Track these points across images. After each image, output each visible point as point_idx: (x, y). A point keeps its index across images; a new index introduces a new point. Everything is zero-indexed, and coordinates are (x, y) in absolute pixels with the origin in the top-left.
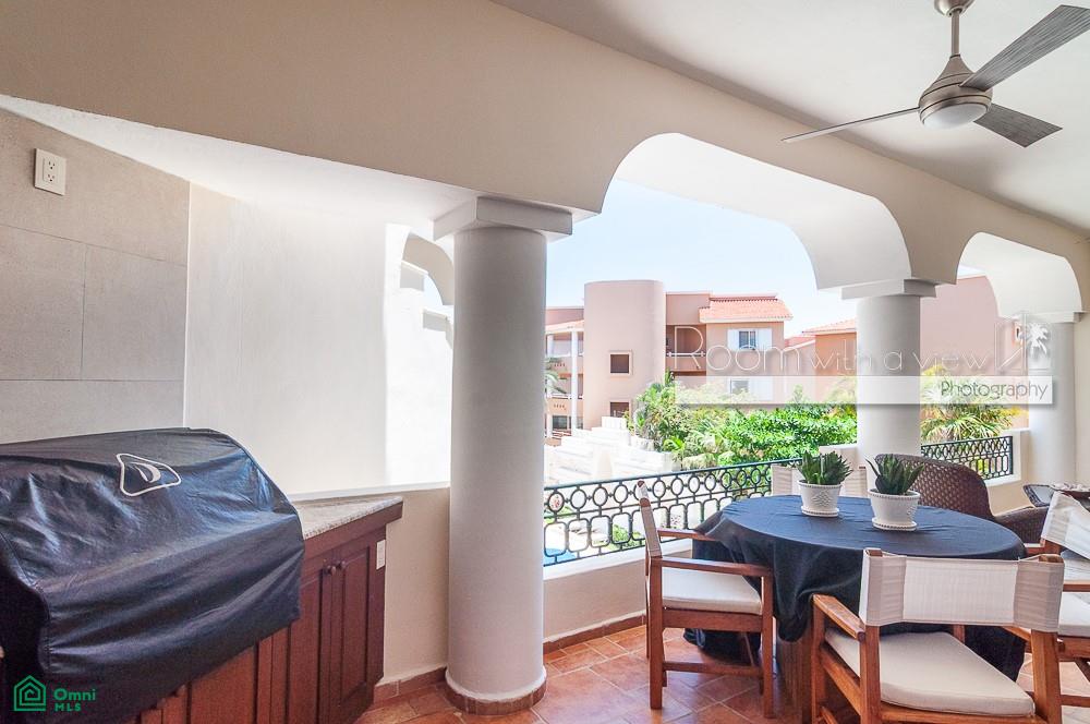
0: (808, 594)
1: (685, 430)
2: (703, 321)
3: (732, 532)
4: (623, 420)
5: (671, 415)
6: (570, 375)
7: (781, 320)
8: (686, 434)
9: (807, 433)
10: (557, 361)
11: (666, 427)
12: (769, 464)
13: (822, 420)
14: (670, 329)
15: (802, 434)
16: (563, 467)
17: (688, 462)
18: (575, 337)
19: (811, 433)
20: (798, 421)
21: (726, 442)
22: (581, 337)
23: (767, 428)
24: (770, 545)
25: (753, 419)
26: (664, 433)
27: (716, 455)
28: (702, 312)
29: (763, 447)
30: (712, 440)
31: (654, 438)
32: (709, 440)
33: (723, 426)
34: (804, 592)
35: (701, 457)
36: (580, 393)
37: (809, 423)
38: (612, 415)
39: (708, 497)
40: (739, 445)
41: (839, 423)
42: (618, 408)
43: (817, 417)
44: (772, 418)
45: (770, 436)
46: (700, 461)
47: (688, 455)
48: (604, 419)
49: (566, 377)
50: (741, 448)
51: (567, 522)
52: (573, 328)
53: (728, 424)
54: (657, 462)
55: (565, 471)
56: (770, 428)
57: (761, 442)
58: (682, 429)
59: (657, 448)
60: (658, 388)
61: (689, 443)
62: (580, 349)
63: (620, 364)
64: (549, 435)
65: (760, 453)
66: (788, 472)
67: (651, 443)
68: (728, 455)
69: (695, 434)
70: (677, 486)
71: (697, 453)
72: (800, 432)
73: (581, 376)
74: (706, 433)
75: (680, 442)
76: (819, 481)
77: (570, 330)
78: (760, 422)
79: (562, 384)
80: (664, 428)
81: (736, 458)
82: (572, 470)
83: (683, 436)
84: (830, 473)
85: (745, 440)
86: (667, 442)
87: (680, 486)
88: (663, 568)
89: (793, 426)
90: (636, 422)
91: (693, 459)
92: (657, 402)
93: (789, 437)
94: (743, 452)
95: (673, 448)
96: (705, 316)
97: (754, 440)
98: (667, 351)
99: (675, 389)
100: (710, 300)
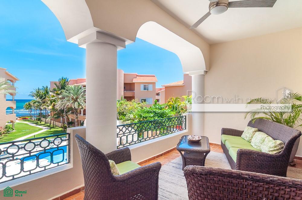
2: (134, 82)
5: (121, 109)
7: (155, 82)
8: (125, 115)
11: (120, 113)
14: (125, 84)
19: (158, 113)
20: (155, 110)
21: (136, 117)
23: (147, 112)
27: (133, 121)
28: (134, 79)
29: (145, 118)
30: (133, 116)
37: (157, 111)
43: (160, 109)
44: (149, 109)
45: (147, 115)
46: (129, 122)
53: (138, 111)
58: (125, 113)
59: (118, 119)
60: (119, 101)
61: (126, 118)
68: (137, 120)
69: (128, 115)
71: (128, 120)
72: (156, 114)
74: (131, 114)
75: (124, 117)
78: (145, 111)
85: (141, 116)
86: (120, 117)
89: (154, 112)
91: (127, 122)
92: (118, 105)
93: (152, 115)
94: (141, 119)
95: (122, 119)
96: (135, 81)
97: (143, 116)
98: (124, 90)
99: (124, 102)
100: (137, 76)
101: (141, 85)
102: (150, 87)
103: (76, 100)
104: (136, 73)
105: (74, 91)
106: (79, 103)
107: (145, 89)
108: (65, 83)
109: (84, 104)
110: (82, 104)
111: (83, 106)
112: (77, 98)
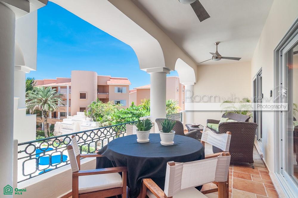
0: (141, 179)
1: (103, 115)
3: (111, 154)
4: (84, 113)
5: (98, 111)
6: (66, 99)
7: (128, 85)
9: (135, 114)
10: (62, 95)
11: (97, 114)
12: (125, 124)
13: (138, 111)
14: (99, 86)
15: (134, 114)
16: (63, 128)
17: (103, 124)
18: (68, 88)
20: (133, 111)
21: (114, 118)
22: (70, 87)
23: (125, 114)
24: (126, 159)
25: (121, 111)
26: (96, 116)
27: (111, 122)
28: (108, 82)
29: (124, 119)
30: (111, 117)
31: (94, 118)
32: (109, 117)
33: (113, 113)
34: (139, 179)
35: (107, 122)
36: (70, 105)
37: (135, 112)
38: (80, 111)
39: (110, 136)
40: (118, 118)
41: (142, 111)
42: (82, 109)
43: (137, 110)
44: (126, 111)
45: (125, 116)
46: (107, 123)
47: (103, 122)
48: (78, 113)
49: (65, 100)
50: (118, 119)
51: (62, 151)
52: (67, 84)
53: (115, 113)
54: (94, 125)
55: (64, 130)
56: (126, 113)
57: (123, 117)
58: (102, 115)
59: (95, 121)
60: (95, 103)
61: (104, 119)
62: (70, 91)
63: (83, 96)
64: (59, 118)
65: (123, 120)
66: (132, 126)
67: (92, 119)
68: (115, 121)
69: (106, 116)
70: (105, 132)
71: (106, 121)
72: (133, 114)
73: (70, 100)
74: (109, 115)
75: (101, 118)
76: (143, 130)
77: (66, 85)
78: (123, 112)
79: (64, 102)
80: (96, 115)
81: (117, 122)
82: (67, 129)
83: (102, 117)
84: (147, 127)
85: (119, 117)
86: (98, 118)
87: (107, 131)
88: (79, 177)
89: (131, 113)
90: (88, 113)
91: (105, 123)
92: (94, 107)
93: (130, 116)
94: (119, 120)
95: (99, 120)
96: (109, 83)
97: (121, 117)
98: (98, 92)
99: (100, 103)
100: (110, 78)
101: (115, 87)
102: (124, 89)
103: (45, 102)
104: (110, 76)
105: (43, 92)
106: (49, 105)
107: (119, 91)
108: (31, 84)
109: (55, 106)
110: (53, 106)
111: (54, 108)
112: (46, 100)
